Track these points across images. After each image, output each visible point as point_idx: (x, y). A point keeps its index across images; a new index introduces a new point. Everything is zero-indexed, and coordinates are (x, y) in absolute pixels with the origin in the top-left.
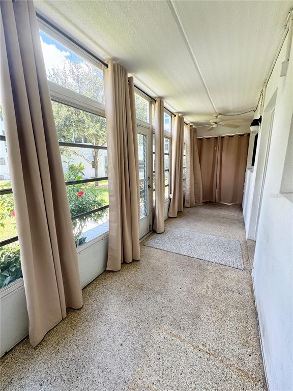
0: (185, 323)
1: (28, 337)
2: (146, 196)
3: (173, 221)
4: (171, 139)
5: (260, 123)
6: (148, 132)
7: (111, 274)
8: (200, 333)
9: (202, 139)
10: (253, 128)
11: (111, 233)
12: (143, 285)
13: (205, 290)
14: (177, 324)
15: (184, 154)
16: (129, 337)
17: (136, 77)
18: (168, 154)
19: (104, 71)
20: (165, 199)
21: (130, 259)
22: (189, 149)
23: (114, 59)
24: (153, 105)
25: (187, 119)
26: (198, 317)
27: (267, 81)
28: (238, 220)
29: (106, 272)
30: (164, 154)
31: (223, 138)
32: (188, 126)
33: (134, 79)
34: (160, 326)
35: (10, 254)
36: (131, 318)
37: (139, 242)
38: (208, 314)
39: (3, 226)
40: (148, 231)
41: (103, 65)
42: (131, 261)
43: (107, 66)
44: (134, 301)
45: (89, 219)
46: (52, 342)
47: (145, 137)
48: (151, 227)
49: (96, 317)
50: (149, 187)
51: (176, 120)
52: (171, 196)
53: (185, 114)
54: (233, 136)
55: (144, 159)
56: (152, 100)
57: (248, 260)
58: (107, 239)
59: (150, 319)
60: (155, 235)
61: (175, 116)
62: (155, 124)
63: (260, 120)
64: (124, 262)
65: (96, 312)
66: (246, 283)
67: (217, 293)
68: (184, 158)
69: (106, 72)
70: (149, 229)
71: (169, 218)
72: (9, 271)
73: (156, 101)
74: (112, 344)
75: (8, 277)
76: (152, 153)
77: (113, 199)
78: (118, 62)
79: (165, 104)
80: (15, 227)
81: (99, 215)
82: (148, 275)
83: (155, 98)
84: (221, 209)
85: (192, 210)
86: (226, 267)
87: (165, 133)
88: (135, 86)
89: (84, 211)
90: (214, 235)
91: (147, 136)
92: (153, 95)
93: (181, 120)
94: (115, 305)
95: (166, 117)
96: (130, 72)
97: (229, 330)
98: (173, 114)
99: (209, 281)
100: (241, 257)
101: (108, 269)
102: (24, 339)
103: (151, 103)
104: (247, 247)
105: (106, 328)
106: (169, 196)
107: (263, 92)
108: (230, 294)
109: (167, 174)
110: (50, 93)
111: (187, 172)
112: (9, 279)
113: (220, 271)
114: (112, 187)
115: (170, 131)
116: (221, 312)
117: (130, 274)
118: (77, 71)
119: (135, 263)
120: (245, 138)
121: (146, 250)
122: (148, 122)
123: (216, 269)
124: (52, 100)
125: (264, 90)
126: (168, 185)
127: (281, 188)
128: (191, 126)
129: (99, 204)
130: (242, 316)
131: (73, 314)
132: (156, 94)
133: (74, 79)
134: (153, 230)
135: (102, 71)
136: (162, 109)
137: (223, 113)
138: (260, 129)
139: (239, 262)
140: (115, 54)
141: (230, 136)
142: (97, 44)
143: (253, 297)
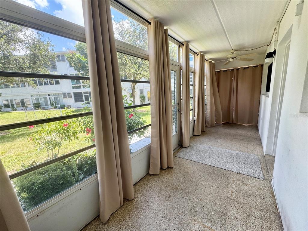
0: (215, 218)
1: (99, 216)
2: (176, 118)
3: (198, 138)
4: (194, 73)
5: (275, 55)
6: (177, 69)
7: (152, 176)
8: (229, 227)
9: (219, 72)
10: (267, 60)
11: (152, 146)
12: (177, 187)
13: (230, 194)
14: (208, 218)
15: (205, 84)
16: (171, 224)
17: (170, 29)
18: (192, 85)
19: (148, 27)
20: (191, 120)
21: (166, 166)
22: (209, 81)
23: (155, 18)
24: (181, 48)
25: (207, 57)
26: (226, 214)
27: (280, 19)
28: (255, 138)
29: (148, 175)
30: (189, 85)
31: (238, 69)
32: (208, 62)
33: (169, 30)
34: (194, 218)
35: (82, 158)
36: (171, 210)
37: (172, 153)
38: (234, 213)
39: (78, 139)
40: (178, 145)
41: (147, 23)
42: (166, 167)
43: (150, 23)
44: (172, 198)
45: (135, 135)
46: (116, 222)
47: (175, 73)
48: (180, 142)
49: (144, 207)
50: (178, 111)
51: (198, 58)
52: (196, 118)
53: (206, 52)
54: (247, 68)
55: (174, 89)
56: (181, 44)
57: (267, 171)
58: (149, 149)
59: (186, 212)
60: (183, 149)
61: (198, 55)
62: (183, 62)
63: (274, 53)
64: (161, 169)
65: (144, 204)
66: (268, 191)
67: (241, 197)
68: (205, 87)
69: (149, 28)
70: (178, 144)
71: (194, 135)
72: (82, 170)
73: (183, 45)
74: (158, 228)
75: (81, 174)
76: (180, 85)
77: (154, 119)
78: (157, 19)
79: (191, 47)
80: (85, 140)
81: (142, 132)
82: (181, 179)
83: (183, 42)
84: (238, 129)
85: (212, 130)
86: (247, 177)
87: (190, 68)
88: (169, 35)
89: (132, 129)
90: (233, 150)
91: (177, 72)
92: (181, 40)
93: (202, 58)
94: (157, 200)
95: (191, 56)
96: (165, 26)
97: (254, 227)
98: (196, 53)
99: (233, 187)
100: (261, 169)
101: (150, 173)
102: (96, 217)
103: (179, 47)
104: (265, 161)
105: (153, 215)
106: (193, 118)
107: (277, 29)
108: (252, 198)
109: (191, 101)
110: (116, 47)
111: (208, 98)
112: (82, 176)
113: (242, 179)
114: (154, 111)
115: (193, 67)
116: (246, 212)
117: (166, 178)
118: (121, 28)
119: (170, 169)
120: (259, 68)
121: (178, 160)
122: (177, 61)
123: (238, 178)
124: (117, 51)
125: (277, 28)
126: (192, 110)
127: (301, 109)
128: (210, 62)
129: (142, 124)
130: (266, 217)
131: (127, 203)
132: (184, 39)
133: (119, 34)
134: (181, 145)
135: (146, 28)
136: (188, 51)
137: (239, 50)
138: (274, 61)
139: (259, 173)
140: (156, 14)
141: (245, 68)
142: (144, 9)
143: (275, 202)
